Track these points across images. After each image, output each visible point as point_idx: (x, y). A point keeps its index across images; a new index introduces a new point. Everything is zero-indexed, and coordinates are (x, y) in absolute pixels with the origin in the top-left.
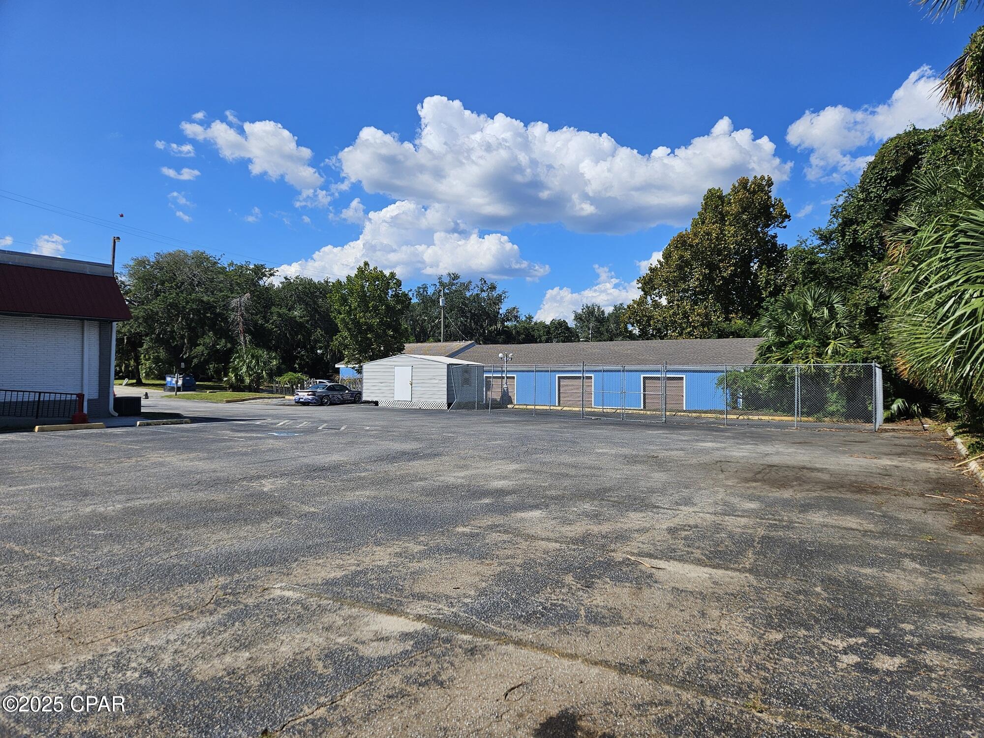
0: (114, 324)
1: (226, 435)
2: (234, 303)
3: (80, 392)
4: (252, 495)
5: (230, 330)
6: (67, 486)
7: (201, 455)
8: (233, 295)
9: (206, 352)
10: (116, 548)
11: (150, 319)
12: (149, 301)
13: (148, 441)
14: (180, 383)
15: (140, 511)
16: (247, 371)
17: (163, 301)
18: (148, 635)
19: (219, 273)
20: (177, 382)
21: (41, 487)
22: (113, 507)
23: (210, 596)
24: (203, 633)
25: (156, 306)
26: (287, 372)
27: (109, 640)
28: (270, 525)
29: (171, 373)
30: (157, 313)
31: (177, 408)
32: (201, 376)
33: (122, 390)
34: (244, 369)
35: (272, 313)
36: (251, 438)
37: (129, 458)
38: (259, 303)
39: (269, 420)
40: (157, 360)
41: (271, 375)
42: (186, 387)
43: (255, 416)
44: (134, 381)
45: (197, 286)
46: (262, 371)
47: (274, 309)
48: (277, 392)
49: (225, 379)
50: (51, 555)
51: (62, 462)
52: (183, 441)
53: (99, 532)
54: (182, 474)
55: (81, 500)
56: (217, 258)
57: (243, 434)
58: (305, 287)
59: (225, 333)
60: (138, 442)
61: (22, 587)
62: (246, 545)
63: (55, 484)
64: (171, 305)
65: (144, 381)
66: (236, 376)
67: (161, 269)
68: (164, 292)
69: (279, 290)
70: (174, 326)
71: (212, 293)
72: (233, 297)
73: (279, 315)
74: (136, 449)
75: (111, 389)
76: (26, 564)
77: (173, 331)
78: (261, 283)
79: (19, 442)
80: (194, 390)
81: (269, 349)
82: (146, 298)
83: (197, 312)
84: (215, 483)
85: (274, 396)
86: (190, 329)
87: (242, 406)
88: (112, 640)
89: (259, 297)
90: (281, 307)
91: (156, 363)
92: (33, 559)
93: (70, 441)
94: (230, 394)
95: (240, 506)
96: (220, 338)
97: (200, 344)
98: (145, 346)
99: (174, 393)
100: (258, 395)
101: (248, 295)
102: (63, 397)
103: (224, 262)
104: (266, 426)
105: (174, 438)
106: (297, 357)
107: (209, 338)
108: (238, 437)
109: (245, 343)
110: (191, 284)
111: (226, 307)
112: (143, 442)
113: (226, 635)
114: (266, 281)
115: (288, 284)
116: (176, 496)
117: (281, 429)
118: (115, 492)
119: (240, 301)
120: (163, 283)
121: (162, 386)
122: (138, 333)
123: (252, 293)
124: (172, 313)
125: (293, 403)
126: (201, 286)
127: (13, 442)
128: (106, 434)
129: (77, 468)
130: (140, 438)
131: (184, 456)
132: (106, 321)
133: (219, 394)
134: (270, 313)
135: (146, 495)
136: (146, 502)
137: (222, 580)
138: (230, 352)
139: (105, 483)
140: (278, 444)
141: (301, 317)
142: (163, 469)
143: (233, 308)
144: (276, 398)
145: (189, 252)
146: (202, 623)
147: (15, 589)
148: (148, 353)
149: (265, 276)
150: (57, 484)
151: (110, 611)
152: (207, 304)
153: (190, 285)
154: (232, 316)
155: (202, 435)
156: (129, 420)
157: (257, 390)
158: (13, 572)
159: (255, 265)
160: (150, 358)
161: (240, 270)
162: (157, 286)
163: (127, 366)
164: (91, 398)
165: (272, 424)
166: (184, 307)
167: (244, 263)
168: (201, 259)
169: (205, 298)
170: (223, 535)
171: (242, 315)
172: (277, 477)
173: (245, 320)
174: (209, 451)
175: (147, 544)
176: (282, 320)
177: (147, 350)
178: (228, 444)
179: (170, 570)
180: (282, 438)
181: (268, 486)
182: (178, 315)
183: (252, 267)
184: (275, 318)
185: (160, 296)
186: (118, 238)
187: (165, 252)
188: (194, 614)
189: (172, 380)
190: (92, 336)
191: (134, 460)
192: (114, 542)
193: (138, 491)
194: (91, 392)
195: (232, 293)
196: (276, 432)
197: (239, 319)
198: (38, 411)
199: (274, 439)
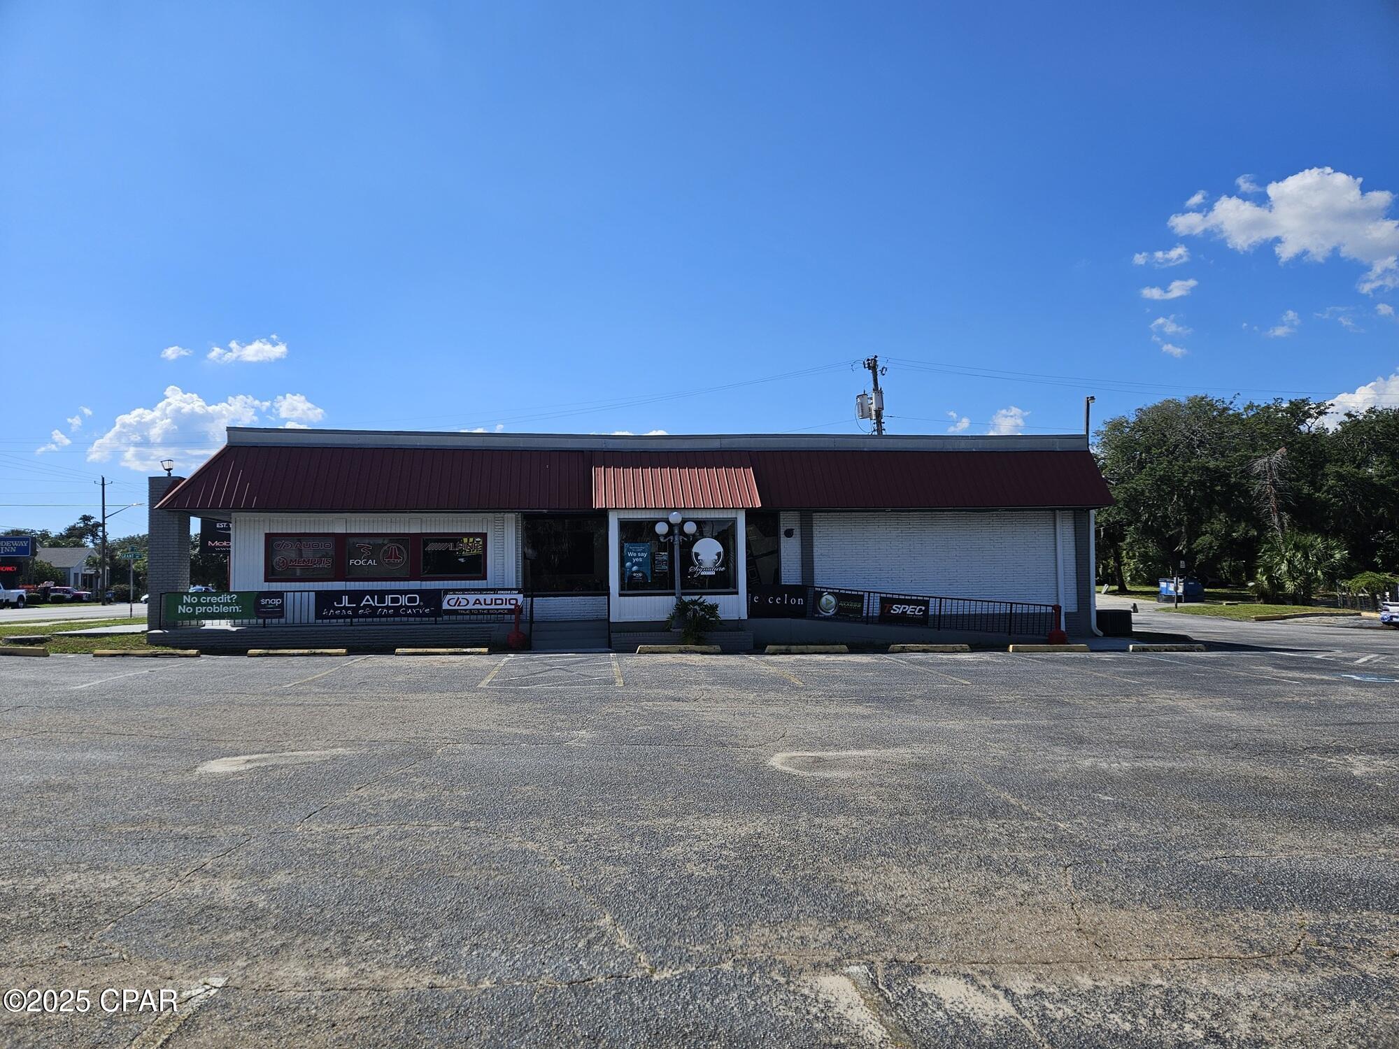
0: (1093, 512)
1: (1267, 673)
2: (1259, 465)
3: (1056, 603)
4: (1333, 779)
5: (1254, 509)
6: (1056, 726)
7: (1232, 701)
8: (1256, 454)
9: (1216, 544)
10: (1134, 826)
11: (1133, 501)
12: (1132, 477)
13: (1149, 674)
14: (1181, 590)
15: (1155, 777)
16: (1289, 571)
17: (1151, 475)
18: (1204, 973)
19: (1232, 423)
20: (1176, 589)
21: (1027, 725)
22: (1119, 765)
23: (1294, 939)
24: (1295, 999)
25: (1142, 482)
26: (1362, 571)
27: (1150, 964)
28: (1380, 838)
29: (1167, 576)
30: (1143, 492)
31: (1180, 628)
32: (1210, 580)
33: (1104, 601)
34: (1284, 567)
35: (1325, 475)
36: (1312, 682)
37: (1127, 696)
38: (1302, 462)
39: (1338, 652)
40: (1145, 558)
41: (1332, 577)
42: (1189, 596)
43: (1312, 645)
44: (1116, 588)
45: (1198, 447)
46: (1316, 569)
47: (1330, 468)
48: (1344, 605)
49: (1251, 584)
50: (1052, 817)
51: (1046, 694)
52: (1200, 677)
53: (1106, 798)
54: (1209, 728)
55: (1077, 748)
56: (1227, 402)
57: (1296, 674)
58: (1389, 425)
59: (1247, 512)
60: (1134, 674)
61: (1027, 854)
62: (1341, 866)
63: (1042, 722)
64: (1161, 478)
65: (1128, 588)
66: (1270, 579)
67: (1145, 430)
68: (1150, 462)
69: (1337, 435)
70: (1167, 509)
71: (1222, 454)
72: (1256, 457)
73: (1340, 477)
74: (1134, 684)
75: (1092, 599)
76: (1026, 824)
77: (1165, 517)
78: (1303, 428)
79: (995, 664)
80: (1202, 601)
81: (1325, 534)
82: (1127, 472)
83: (1200, 485)
84: (1263, 750)
85: (1341, 611)
86: (1190, 509)
87: (1285, 627)
88: (1155, 966)
89: (1301, 453)
90: (1343, 463)
91: (1144, 563)
92: (1034, 820)
93: (1051, 666)
94: (1260, 608)
95: (1315, 794)
96: (1239, 521)
97: (1207, 532)
98: (1128, 540)
99: (1173, 605)
100: (1310, 610)
101: (1283, 450)
102: (1037, 609)
103: (1239, 406)
104: (1335, 663)
105: (1185, 672)
106: (1378, 546)
107: (1219, 523)
108: (1289, 679)
109: (1282, 526)
110: (1189, 446)
111: (1246, 474)
112: (1141, 674)
113: (1337, 1017)
114: (1311, 425)
115: (1353, 424)
116: (1204, 762)
117: (1366, 669)
118: (1118, 743)
119: (1269, 462)
120: (1148, 450)
121: (1155, 594)
122: (1117, 522)
123: (1289, 446)
124: (1163, 491)
125: (1380, 624)
126: (1205, 447)
127: (988, 663)
128: (1091, 660)
129: (1064, 704)
130: (1137, 669)
131: (1206, 701)
132: (1082, 510)
133: (1242, 606)
134: (1323, 475)
135: (1160, 754)
136: (1161, 764)
137: (1310, 917)
138: (1257, 541)
139: (1102, 729)
140: (1367, 695)
141: (1382, 477)
142: (1178, 718)
143: (1259, 475)
144: (1344, 615)
145: (1184, 401)
146: (1290, 982)
147: (1020, 856)
148: (1132, 549)
149: (1311, 416)
150: (1044, 722)
151: (1144, 921)
152: (1216, 472)
153: (1188, 448)
154: (1257, 487)
155: (1227, 670)
156: (1118, 642)
157: (1307, 601)
158: (1013, 832)
159: (1291, 402)
160: (1134, 555)
161: (1265, 415)
162: (1141, 454)
163: (1105, 568)
164: (1069, 611)
165: (1345, 659)
166: (1180, 480)
167: (1271, 402)
168: (1201, 407)
169: (1212, 464)
170: (1292, 838)
171: (1274, 483)
172: (1374, 753)
173: (1280, 490)
174: (1243, 697)
175: (1176, 829)
176: (1346, 485)
177: (1130, 544)
178: (1273, 687)
179: (1219, 879)
180: (1370, 685)
181: (1360, 767)
182: (1171, 493)
183: (1285, 405)
184: (1331, 482)
185: (1144, 467)
186: (1093, 398)
187: (1150, 405)
188: (1273, 961)
189: (1169, 586)
190: (1066, 530)
191: (1134, 699)
192: (1129, 816)
193: (1148, 745)
194: (1068, 604)
195: (1254, 451)
196: (1355, 674)
197: (1270, 490)
198: (1010, 626)
199: (1354, 686)
